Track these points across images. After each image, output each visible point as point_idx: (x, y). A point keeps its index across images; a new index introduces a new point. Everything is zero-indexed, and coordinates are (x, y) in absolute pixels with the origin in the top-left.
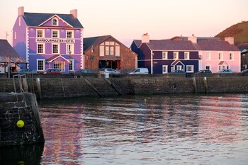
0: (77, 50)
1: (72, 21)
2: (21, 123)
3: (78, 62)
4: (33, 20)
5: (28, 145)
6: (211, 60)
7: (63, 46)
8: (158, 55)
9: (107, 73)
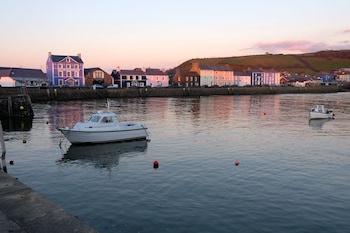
0: (81, 75)
1: (78, 60)
2: (22, 108)
3: (81, 81)
4: (56, 59)
5: (26, 116)
6: (153, 81)
7: (73, 73)
8: (124, 77)
9: (94, 87)
